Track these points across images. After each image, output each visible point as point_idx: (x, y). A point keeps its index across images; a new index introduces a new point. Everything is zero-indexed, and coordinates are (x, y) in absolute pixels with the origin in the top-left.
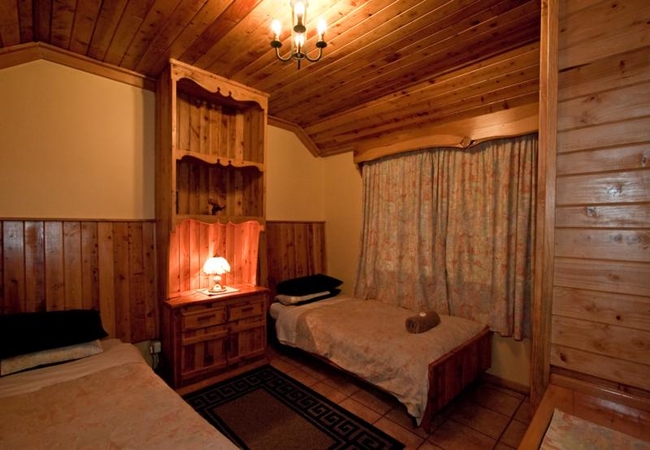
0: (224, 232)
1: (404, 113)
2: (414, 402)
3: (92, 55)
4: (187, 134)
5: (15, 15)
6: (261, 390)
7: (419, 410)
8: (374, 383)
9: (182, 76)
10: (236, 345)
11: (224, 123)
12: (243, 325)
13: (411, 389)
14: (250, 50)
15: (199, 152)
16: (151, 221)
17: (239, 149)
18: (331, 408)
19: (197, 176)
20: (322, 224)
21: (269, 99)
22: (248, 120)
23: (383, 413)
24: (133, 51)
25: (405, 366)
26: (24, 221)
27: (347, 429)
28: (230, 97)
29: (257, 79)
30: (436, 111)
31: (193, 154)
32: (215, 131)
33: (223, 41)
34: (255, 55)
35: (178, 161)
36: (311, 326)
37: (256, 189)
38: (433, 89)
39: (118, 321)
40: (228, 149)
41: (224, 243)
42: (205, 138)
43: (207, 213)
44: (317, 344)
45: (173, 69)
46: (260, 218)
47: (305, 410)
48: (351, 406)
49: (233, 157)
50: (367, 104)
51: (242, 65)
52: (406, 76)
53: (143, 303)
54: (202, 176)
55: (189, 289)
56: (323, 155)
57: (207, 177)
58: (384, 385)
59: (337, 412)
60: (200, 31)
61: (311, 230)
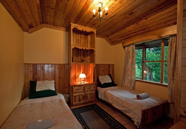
0: (85, 67)
1: (137, 30)
2: (136, 121)
3: (54, 25)
4: (76, 42)
5: (39, 19)
6: (93, 110)
7: (138, 124)
8: (124, 113)
9: (74, 27)
10: (87, 97)
11: (85, 38)
12: (89, 92)
13: (136, 117)
14: (90, 18)
15: (79, 46)
16: (67, 64)
17: (89, 45)
18: (111, 118)
19: (78, 52)
20: (113, 65)
21: (96, 30)
22: (91, 36)
23: (127, 123)
24: (63, 23)
25: (134, 109)
26: (41, 64)
27: (115, 125)
28: (86, 31)
29: (93, 25)
30: (148, 28)
31: (77, 47)
32: (83, 40)
33: (83, 17)
34: (91, 19)
35: (73, 49)
36: (107, 94)
37: (93, 55)
38: (147, 21)
39: (59, 88)
40: (86, 45)
41: (85, 70)
42: (80, 42)
43: (80, 62)
44: (109, 100)
45: (71, 26)
46: (94, 63)
47: (104, 118)
48: (118, 119)
49: (87, 47)
50: (125, 28)
51: (88, 22)
52: (137, 19)
53: (65, 84)
54: (79, 52)
55: (76, 82)
56: (113, 45)
57: (80, 53)
58: (128, 114)
59: (113, 120)
60: (76, 15)
61: (110, 67)
